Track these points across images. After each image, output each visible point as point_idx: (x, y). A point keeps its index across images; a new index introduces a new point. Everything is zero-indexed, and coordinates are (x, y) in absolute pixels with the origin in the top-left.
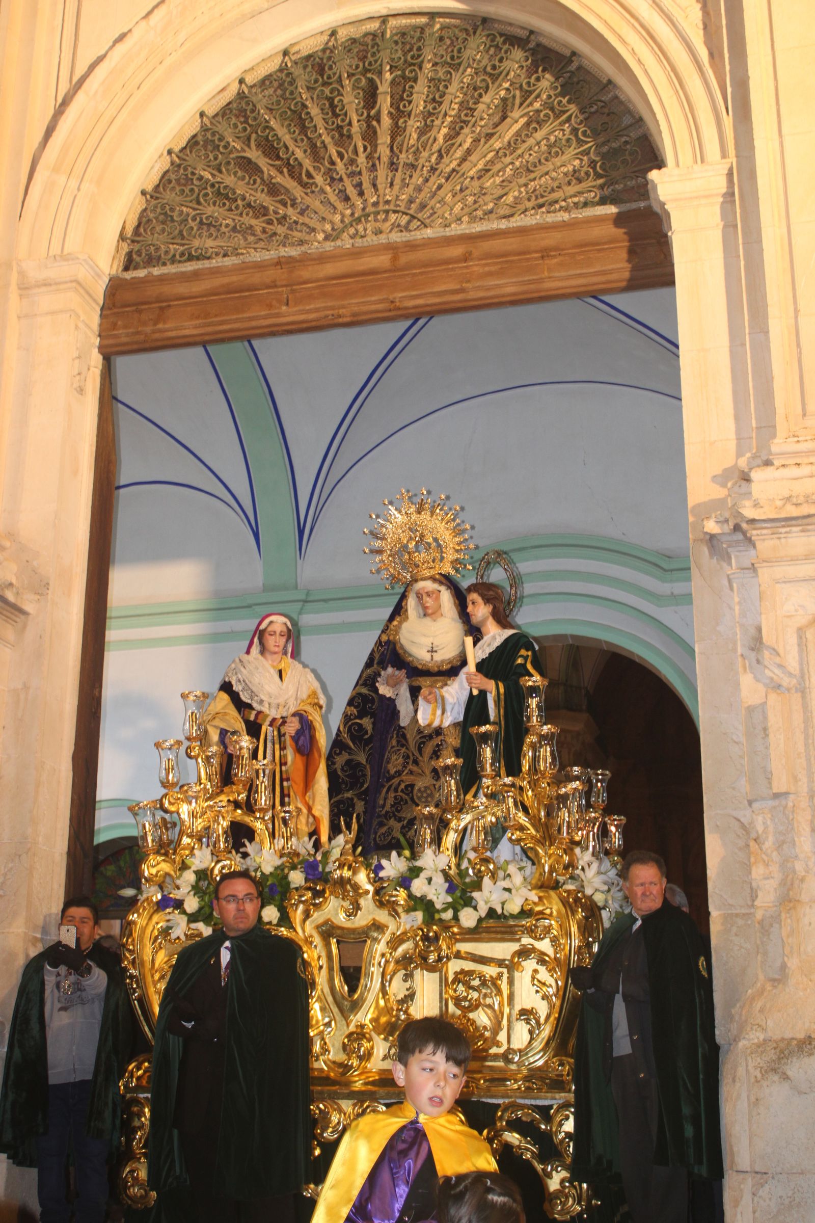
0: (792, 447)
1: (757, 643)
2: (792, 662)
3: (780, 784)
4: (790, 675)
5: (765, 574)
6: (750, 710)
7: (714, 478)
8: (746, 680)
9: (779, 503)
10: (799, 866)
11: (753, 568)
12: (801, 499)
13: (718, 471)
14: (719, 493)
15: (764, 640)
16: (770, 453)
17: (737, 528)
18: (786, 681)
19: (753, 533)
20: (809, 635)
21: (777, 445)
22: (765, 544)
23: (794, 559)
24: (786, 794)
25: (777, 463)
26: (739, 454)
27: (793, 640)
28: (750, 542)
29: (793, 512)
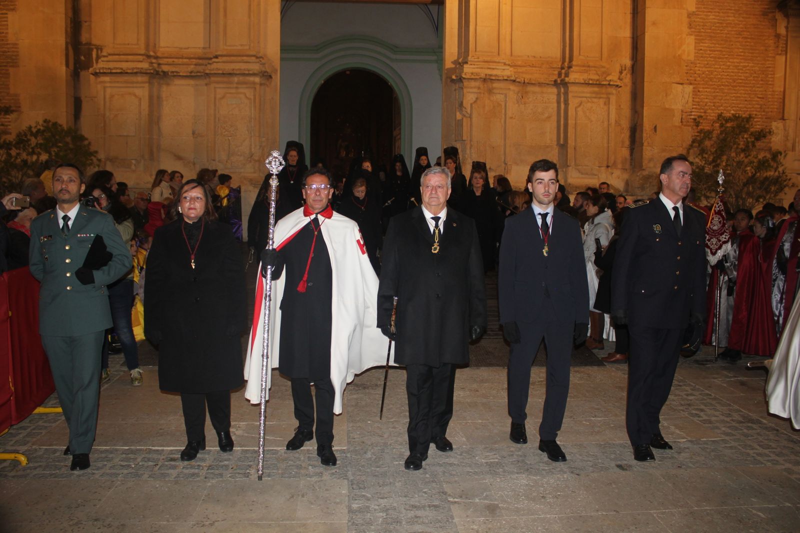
0: (472, 59)
1: (461, 105)
2: (469, 111)
3: (464, 138)
4: (468, 114)
5: (465, 90)
6: (458, 120)
7: (452, 62)
8: (458, 113)
9: (470, 75)
10: (466, 156)
11: (462, 88)
12: (475, 74)
13: (453, 61)
14: (453, 66)
15: (464, 105)
16: (468, 60)
17: (460, 79)
18: (467, 115)
19: (464, 81)
20: (473, 105)
21: (470, 58)
22: (466, 83)
23: (472, 88)
24: (465, 140)
25: (469, 63)
26: (458, 58)
27: (469, 106)
28: (463, 82)
29: (473, 77)
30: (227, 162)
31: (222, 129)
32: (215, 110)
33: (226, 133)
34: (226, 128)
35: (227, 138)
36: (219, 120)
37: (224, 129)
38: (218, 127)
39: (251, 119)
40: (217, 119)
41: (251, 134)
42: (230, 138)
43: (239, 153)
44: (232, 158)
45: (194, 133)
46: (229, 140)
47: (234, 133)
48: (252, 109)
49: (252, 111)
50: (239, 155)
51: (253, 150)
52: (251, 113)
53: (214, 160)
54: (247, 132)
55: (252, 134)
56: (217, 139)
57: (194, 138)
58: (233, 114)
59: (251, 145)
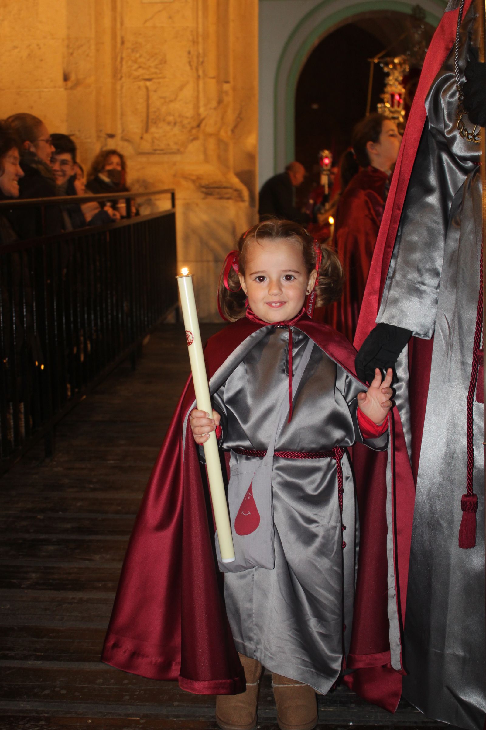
30: (142, 138)
31: (130, 63)
32: (114, 19)
33: (141, 71)
34: (140, 60)
35: (142, 83)
36: (123, 43)
37: (135, 61)
38: (122, 59)
39: (197, 37)
40: (119, 40)
41: (197, 70)
42: (148, 84)
43: (171, 119)
44: (153, 129)
45: (66, 78)
46: (147, 88)
47: (158, 71)
48: (200, 13)
49: (200, 20)
50: (169, 123)
51: (202, 110)
52: (197, 23)
53: (112, 136)
54: (188, 68)
55: (201, 73)
56: (118, 87)
57: (66, 89)
58: (154, 27)
59: (197, 98)
